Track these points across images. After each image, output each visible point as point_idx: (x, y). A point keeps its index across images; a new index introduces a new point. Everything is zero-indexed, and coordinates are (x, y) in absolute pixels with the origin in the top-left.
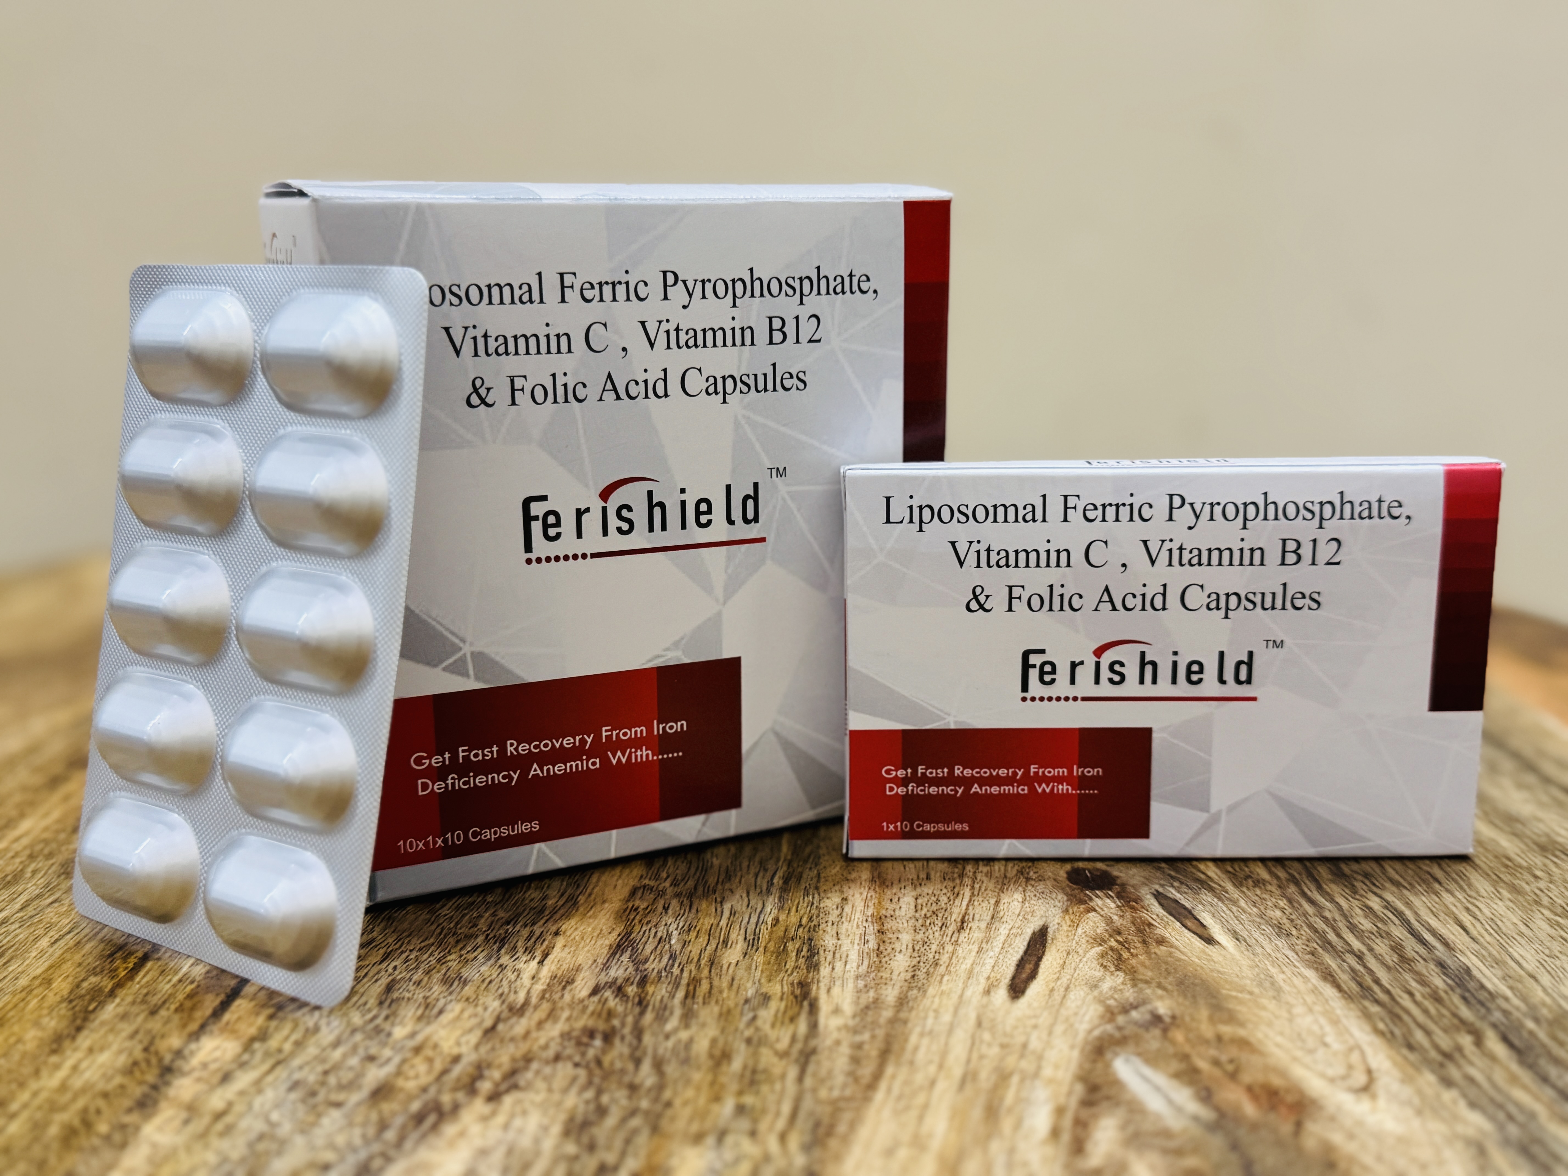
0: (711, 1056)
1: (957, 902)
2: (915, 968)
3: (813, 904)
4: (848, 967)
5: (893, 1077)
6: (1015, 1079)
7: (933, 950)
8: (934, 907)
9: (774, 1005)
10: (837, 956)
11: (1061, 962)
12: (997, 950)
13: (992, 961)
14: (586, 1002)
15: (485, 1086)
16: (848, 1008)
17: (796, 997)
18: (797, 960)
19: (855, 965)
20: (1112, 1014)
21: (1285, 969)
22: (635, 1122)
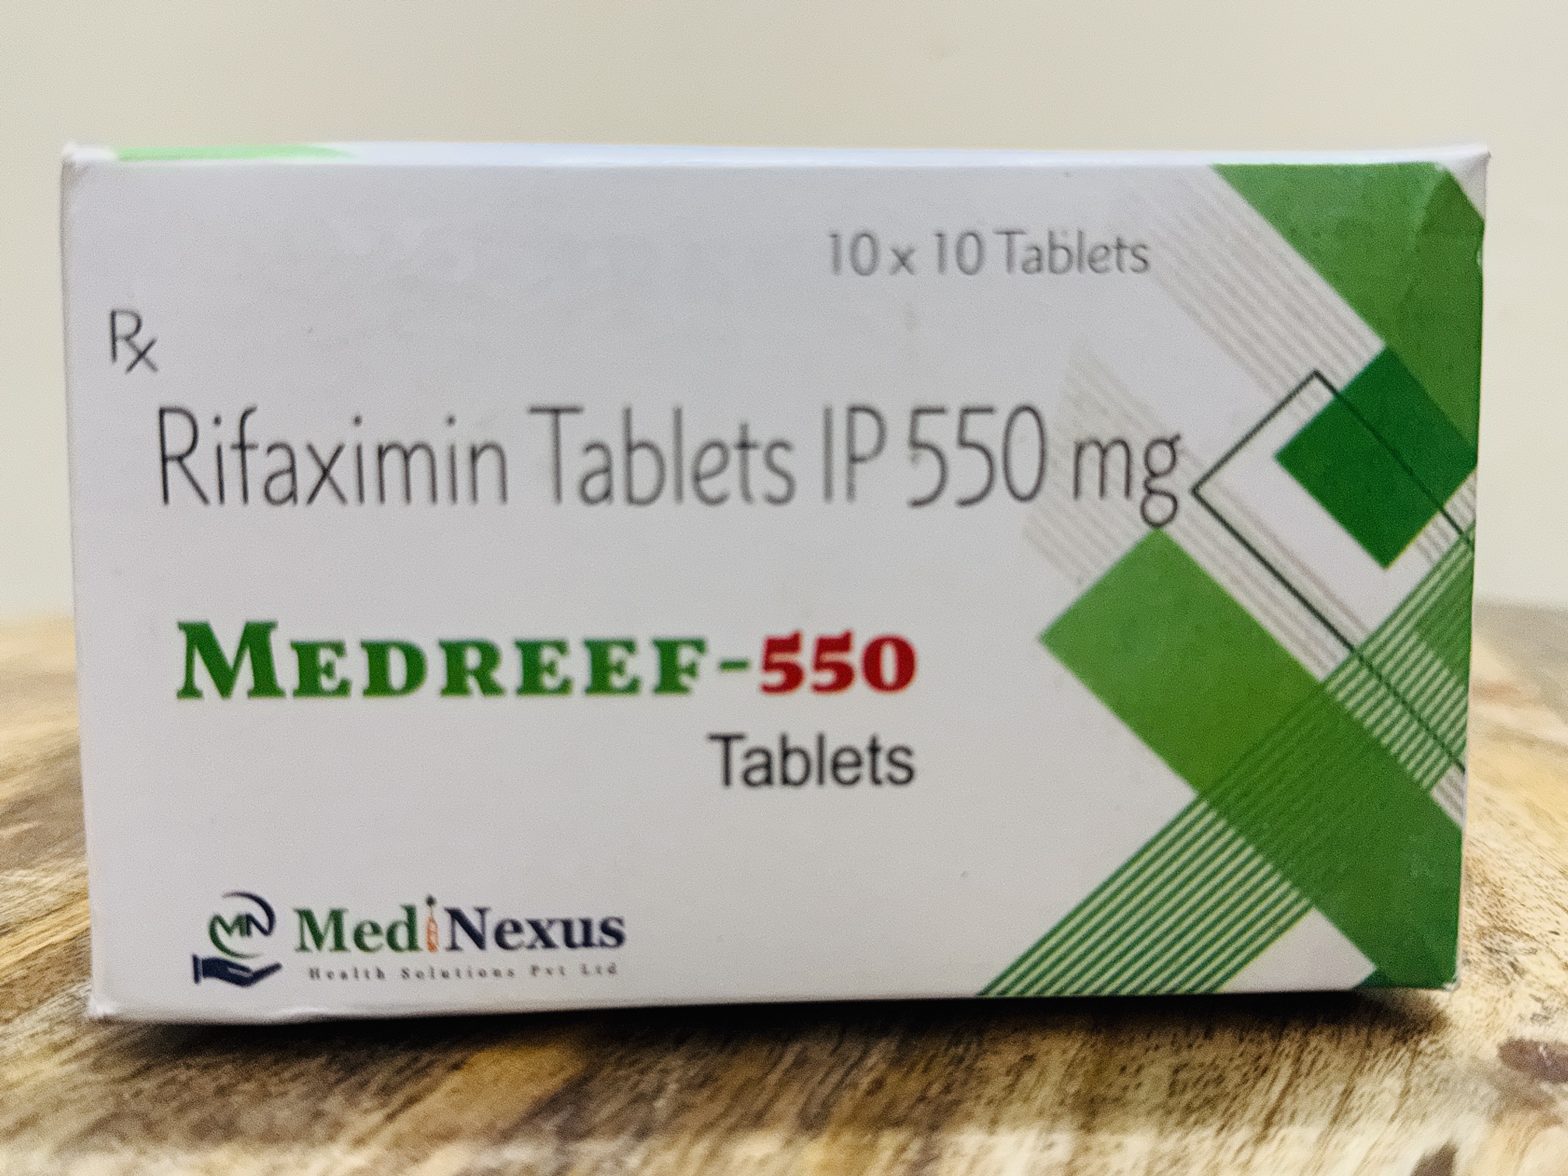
1: (1263, 1084)
8: (1211, 1092)
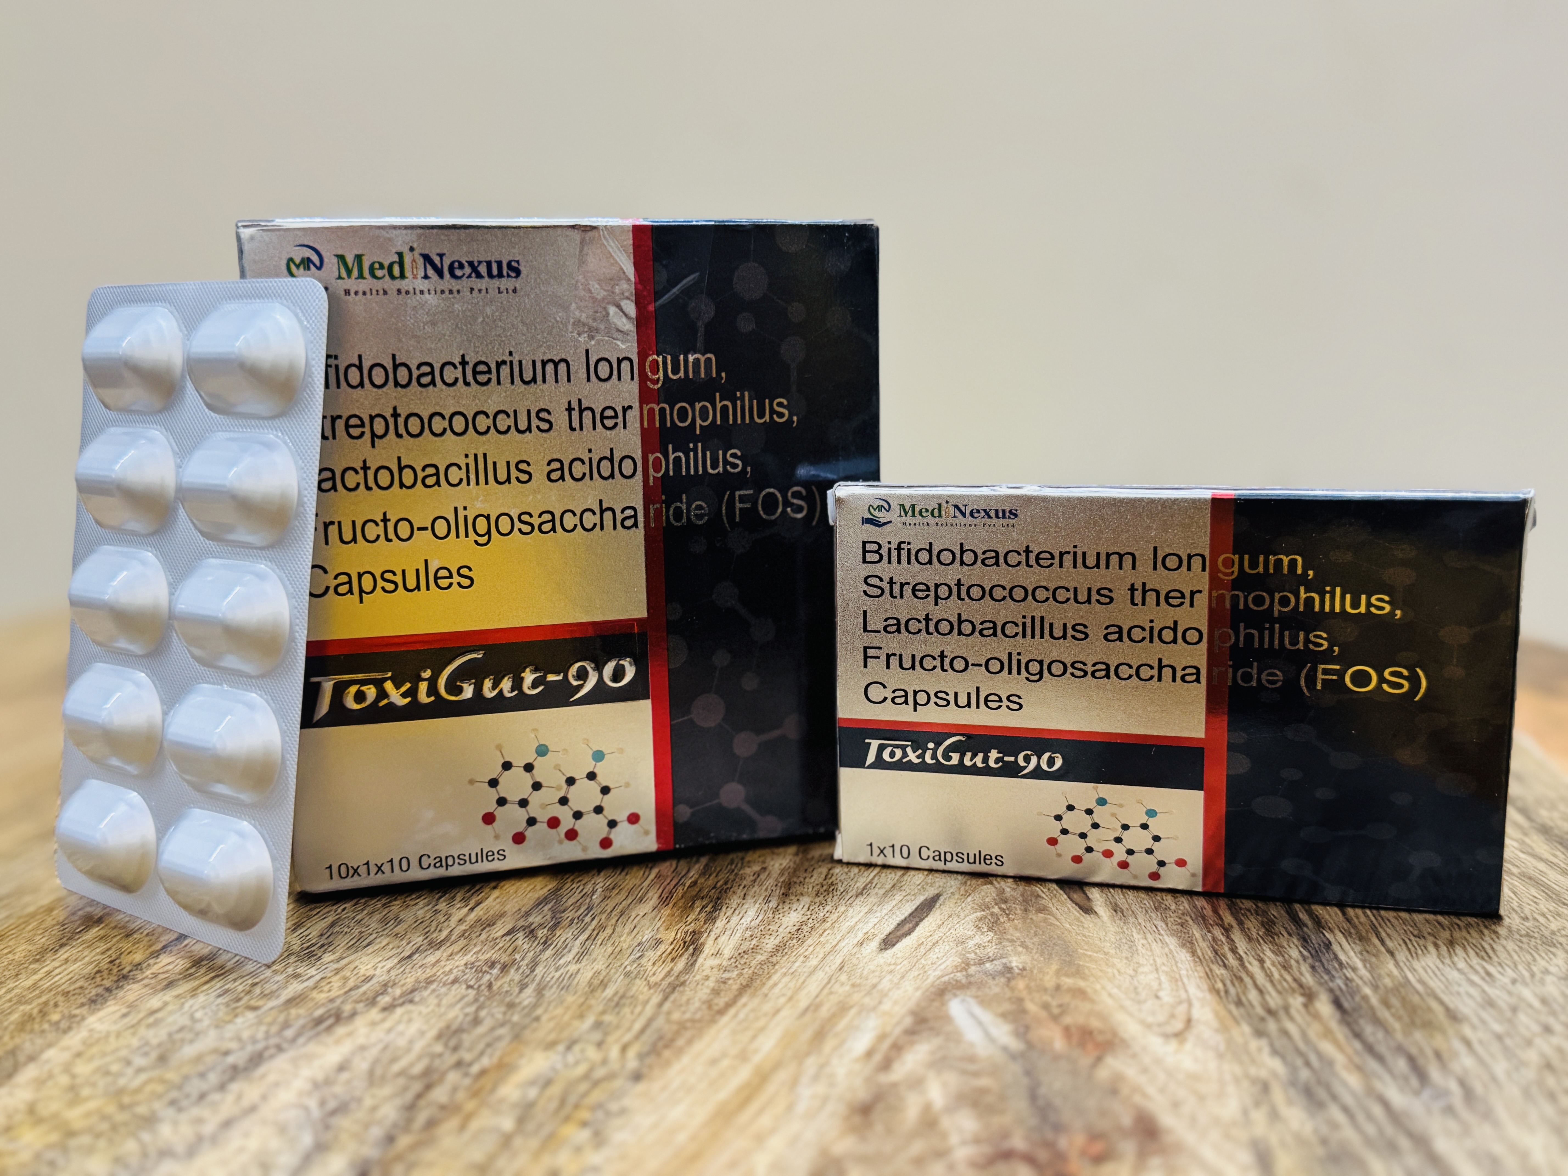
0: (590, 984)
2: (803, 923)
3: (733, 871)
4: (742, 921)
5: (745, 1005)
6: (853, 1011)
7: (826, 910)
9: (662, 948)
10: (737, 912)
11: (940, 923)
12: (885, 912)
13: (876, 920)
14: (498, 941)
15: (385, 1000)
16: (727, 952)
17: (685, 943)
18: (699, 914)
19: (749, 919)
20: (968, 965)
21: (1148, 935)
22: (502, 1031)
